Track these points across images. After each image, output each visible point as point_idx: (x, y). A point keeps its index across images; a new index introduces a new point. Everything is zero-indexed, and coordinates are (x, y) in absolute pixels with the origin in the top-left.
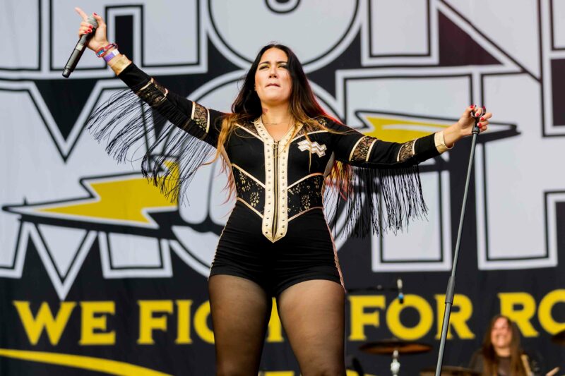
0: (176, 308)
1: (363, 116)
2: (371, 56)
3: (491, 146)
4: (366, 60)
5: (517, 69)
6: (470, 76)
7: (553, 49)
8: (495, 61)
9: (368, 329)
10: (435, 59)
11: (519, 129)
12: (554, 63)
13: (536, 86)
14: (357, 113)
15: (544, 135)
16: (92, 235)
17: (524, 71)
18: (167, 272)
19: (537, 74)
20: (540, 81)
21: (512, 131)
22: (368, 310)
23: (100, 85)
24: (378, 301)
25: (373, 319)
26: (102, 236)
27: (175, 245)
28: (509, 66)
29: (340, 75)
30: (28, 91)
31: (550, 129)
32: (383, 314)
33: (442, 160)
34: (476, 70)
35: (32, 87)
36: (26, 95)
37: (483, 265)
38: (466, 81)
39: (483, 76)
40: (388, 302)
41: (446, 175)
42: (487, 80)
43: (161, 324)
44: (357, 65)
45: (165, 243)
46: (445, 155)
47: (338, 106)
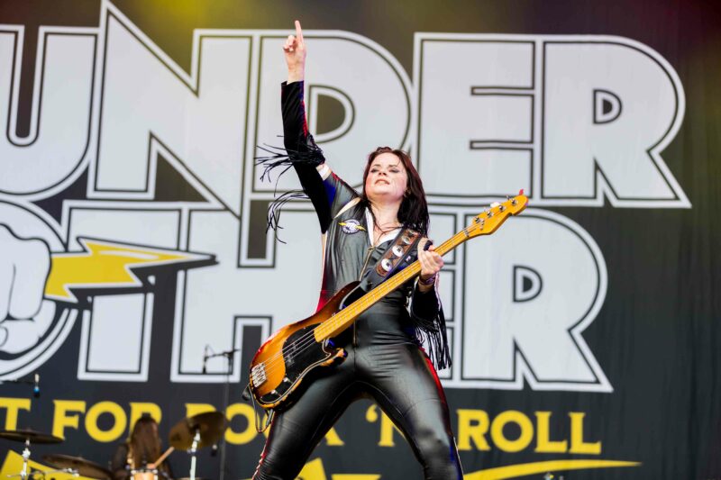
1: (83, 241)
2: (96, 189)
3: (192, 273)
4: (90, 193)
5: (219, 206)
6: (180, 211)
7: (254, 191)
8: (201, 199)
9: (67, 430)
10: (151, 194)
11: (218, 259)
12: (254, 203)
13: (236, 222)
14: (78, 239)
15: (239, 266)
17: (227, 209)
19: (238, 212)
20: (240, 218)
21: (211, 261)
22: (69, 414)
24: (79, 406)
25: (73, 422)
28: (215, 204)
29: (67, 204)
31: (244, 261)
32: (82, 417)
33: (149, 283)
34: (185, 206)
37: (175, 377)
38: (176, 215)
39: (191, 211)
40: (88, 408)
41: (151, 297)
42: (194, 215)
44: (83, 196)
46: (152, 279)
47: (62, 231)
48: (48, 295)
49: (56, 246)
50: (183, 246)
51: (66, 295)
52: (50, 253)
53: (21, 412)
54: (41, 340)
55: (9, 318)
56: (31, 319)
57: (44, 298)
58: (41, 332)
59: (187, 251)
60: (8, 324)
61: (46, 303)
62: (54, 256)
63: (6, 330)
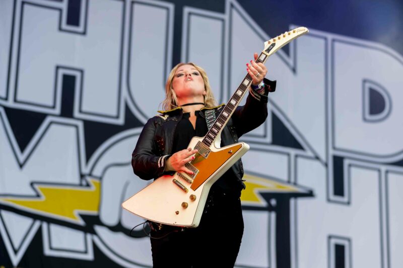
5: (312, 155)
6: (289, 154)
7: (334, 148)
10: (269, 140)
11: (315, 193)
12: (335, 158)
15: (328, 200)
16: (37, 224)
17: (317, 158)
18: (90, 256)
20: (326, 166)
21: (310, 194)
23: (50, 119)
26: (45, 225)
27: (96, 238)
31: (332, 197)
33: (271, 205)
34: (293, 152)
38: (286, 157)
39: (296, 156)
41: (273, 215)
42: (299, 159)
46: (273, 202)
50: (292, 180)
59: (295, 184)
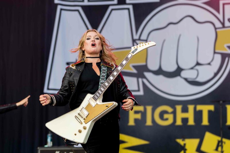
0: (145, 109)
23: (111, 8)
27: (145, 81)
30: (78, 11)
35: (80, 9)
36: (77, 13)
43: (138, 116)
45: (140, 80)
47: (220, 17)
48: (217, 51)
49: (218, 25)
51: (226, 50)
52: (216, 29)
53: (210, 112)
54: (216, 74)
55: (198, 64)
56: (209, 64)
57: (215, 53)
58: (216, 70)
60: (198, 67)
61: (216, 55)
62: (218, 30)
63: (197, 70)
